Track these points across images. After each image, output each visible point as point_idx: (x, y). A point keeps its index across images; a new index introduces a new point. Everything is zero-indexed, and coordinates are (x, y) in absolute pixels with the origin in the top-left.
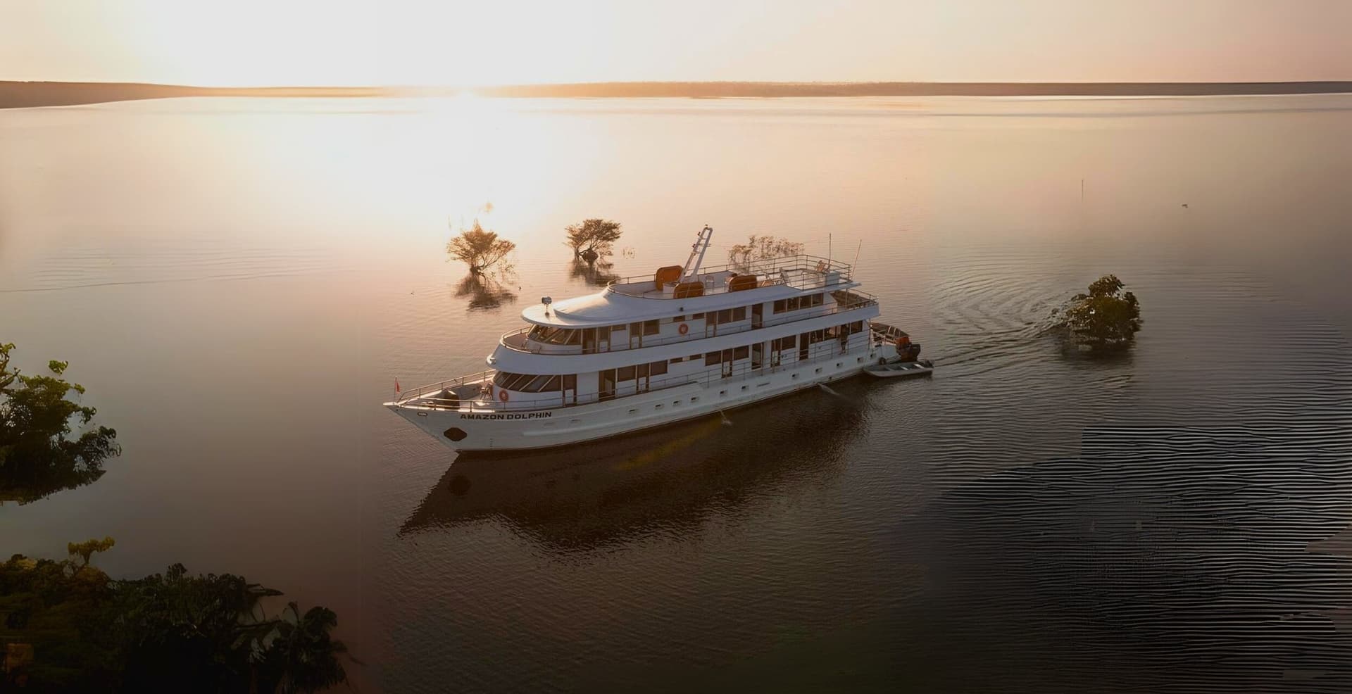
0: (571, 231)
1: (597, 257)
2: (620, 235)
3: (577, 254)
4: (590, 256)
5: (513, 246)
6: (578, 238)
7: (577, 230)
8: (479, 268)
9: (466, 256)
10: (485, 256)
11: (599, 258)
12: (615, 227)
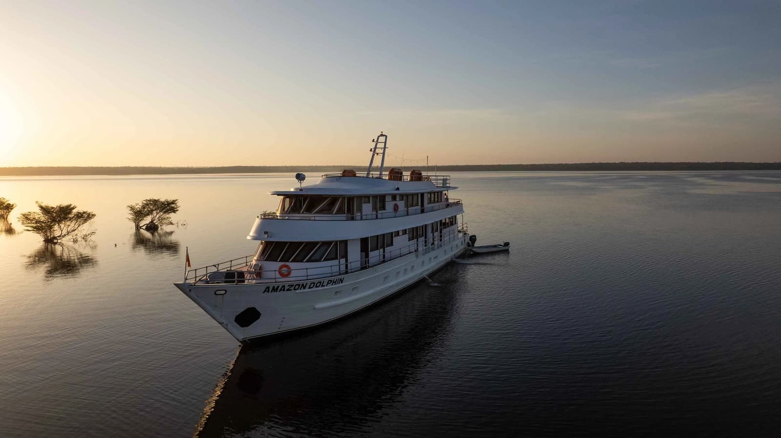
0: (132, 208)
1: (158, 227)
2: (178, 209)
3: (138, 228)
4: (152, 228)
5: (94, 215)
6: (138, 214)
7: (138, 207)
8: (55, 238)
9: (39, 228)
10: (62, 226)
11: (160, 228)
12: (173, 202)
